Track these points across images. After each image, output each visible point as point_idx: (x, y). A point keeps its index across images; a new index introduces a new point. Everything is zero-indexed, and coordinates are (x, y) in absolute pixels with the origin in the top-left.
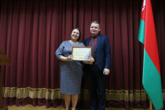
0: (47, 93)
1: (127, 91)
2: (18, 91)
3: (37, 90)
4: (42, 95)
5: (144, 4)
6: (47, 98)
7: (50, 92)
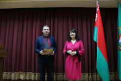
0: (33, 76)
1: (87, 74)
2: (13, 74)
3: (26, 74)
4: (29, 77)
5: (97, 16)
6: (33, 80)
7: (35, 75)
